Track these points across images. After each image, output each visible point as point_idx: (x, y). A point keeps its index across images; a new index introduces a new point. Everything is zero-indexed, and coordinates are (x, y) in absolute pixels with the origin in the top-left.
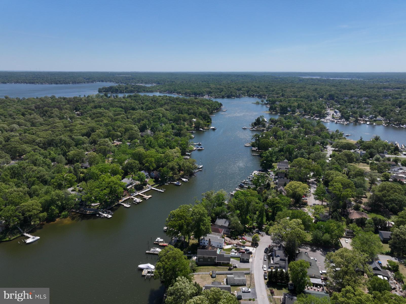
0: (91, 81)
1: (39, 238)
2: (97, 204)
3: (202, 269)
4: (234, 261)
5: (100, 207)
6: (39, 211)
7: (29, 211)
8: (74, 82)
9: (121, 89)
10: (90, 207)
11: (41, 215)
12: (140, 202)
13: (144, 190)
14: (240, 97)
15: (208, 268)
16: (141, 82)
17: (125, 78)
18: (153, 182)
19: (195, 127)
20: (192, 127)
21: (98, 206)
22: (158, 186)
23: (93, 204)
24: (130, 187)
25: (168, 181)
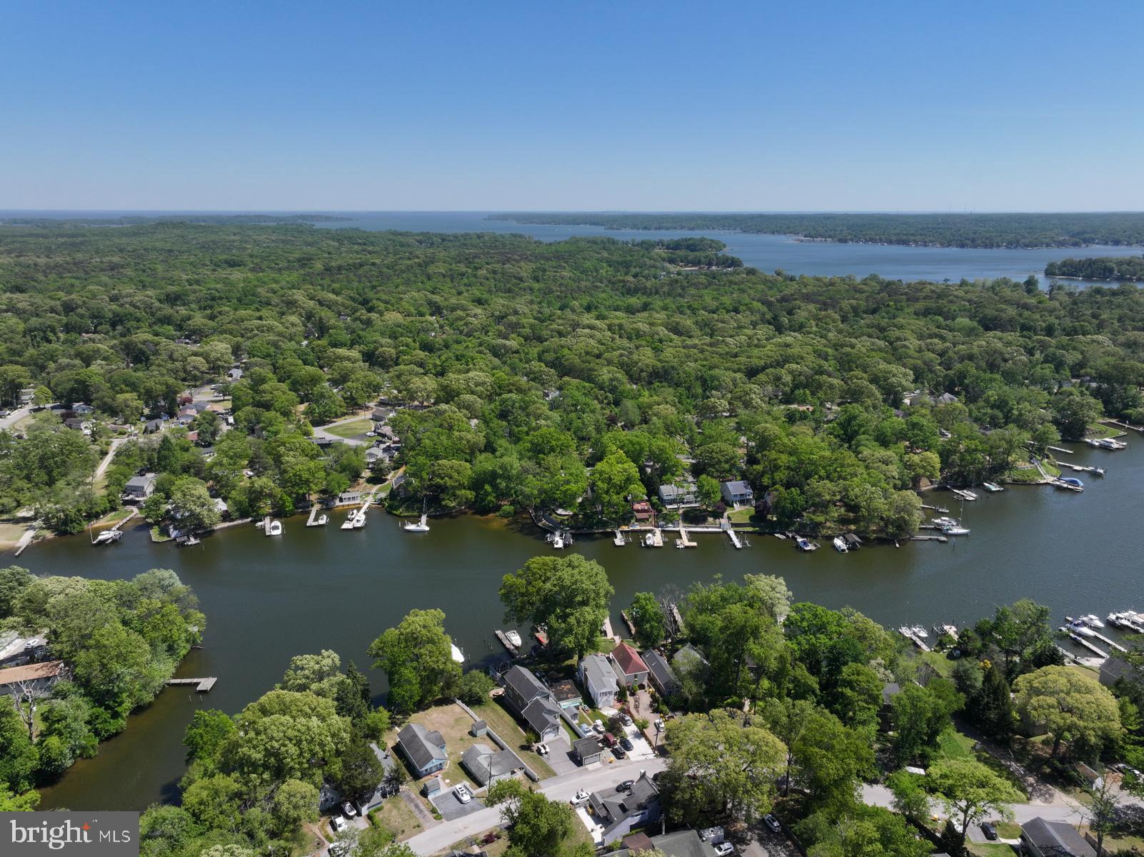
2: (567, 514)
4: (563, 742)
5: (565, 522)
6: (459, 484)
7: (441, 476)
10: (552, 515)
11: (463, 493)
12: (653, 547)
13: (703, 527)
15: (501, 717)
18: (747, 517)
21: (566, 518)
22: (751, 532)
23: (560, 511)
24: (675, 506)
25: (791, 532)
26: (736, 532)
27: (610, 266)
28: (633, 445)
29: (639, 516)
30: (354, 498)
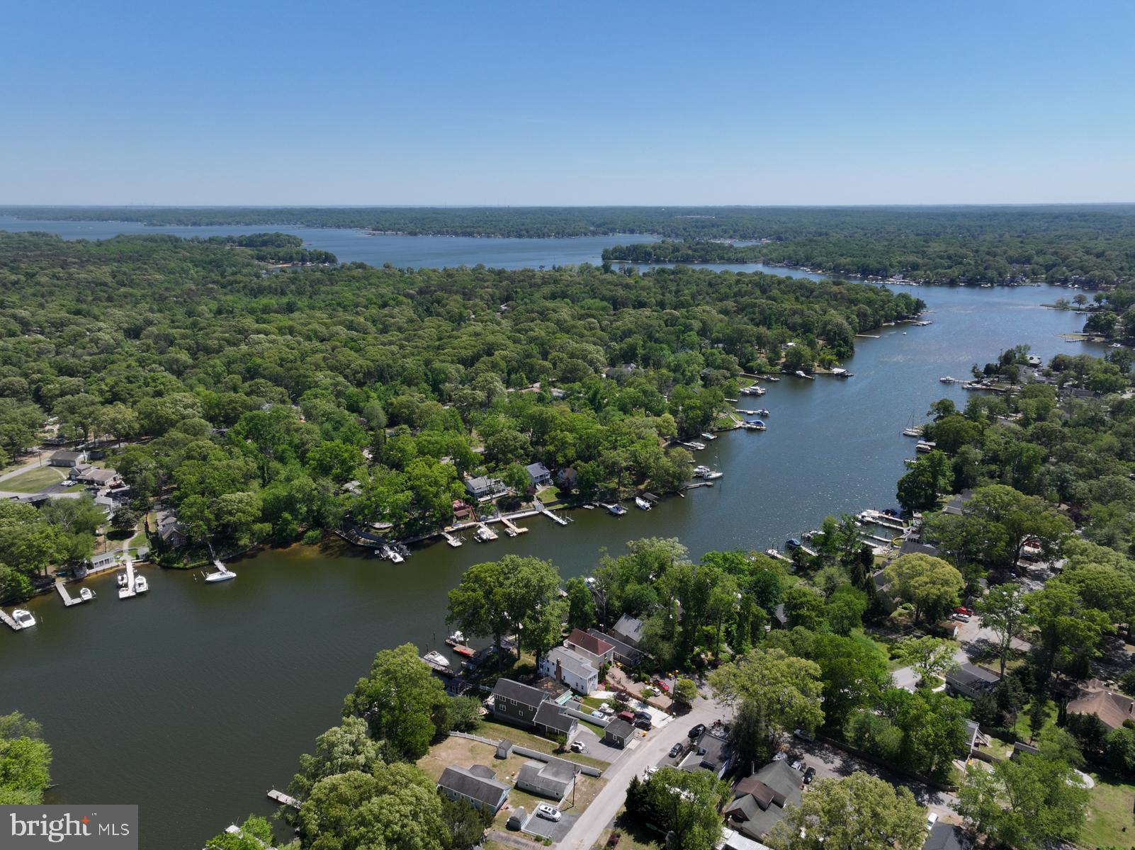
0: (602, 229)
1: (234, 575)
2: (386, 526)
3: (495, 730)
4: (587, 734)
5: (390, 535)
6: (253, 518)
7: (230, 513)
8: (560, 234)
9: (658, 252)
10: (369, 531)
11: (257, 527)
12: (490, 540)
13: (520, 513)
14: (1013, 286)
15: (508, 733)
16: (732, 233)
17: (694, 224)
18: (554, 495)
19: (785, 366)
20: (777, 364)
21: (387, 530)
22: (563, 509)
23: (377, 525)
24: (488, 498)
25: (596, 501)
26: (552, 511)
27: (196, 266)
28: (433, 444)
29: (459, 513)
30: (107, 560)
